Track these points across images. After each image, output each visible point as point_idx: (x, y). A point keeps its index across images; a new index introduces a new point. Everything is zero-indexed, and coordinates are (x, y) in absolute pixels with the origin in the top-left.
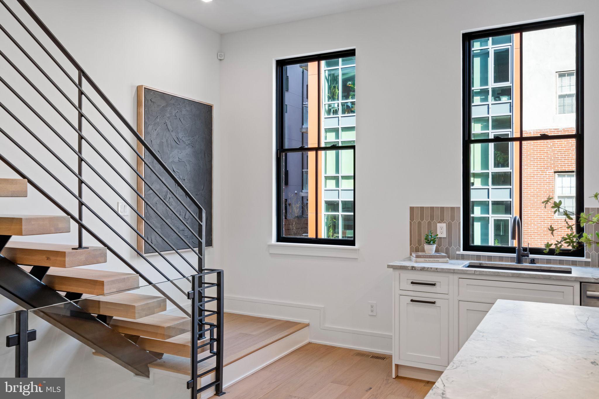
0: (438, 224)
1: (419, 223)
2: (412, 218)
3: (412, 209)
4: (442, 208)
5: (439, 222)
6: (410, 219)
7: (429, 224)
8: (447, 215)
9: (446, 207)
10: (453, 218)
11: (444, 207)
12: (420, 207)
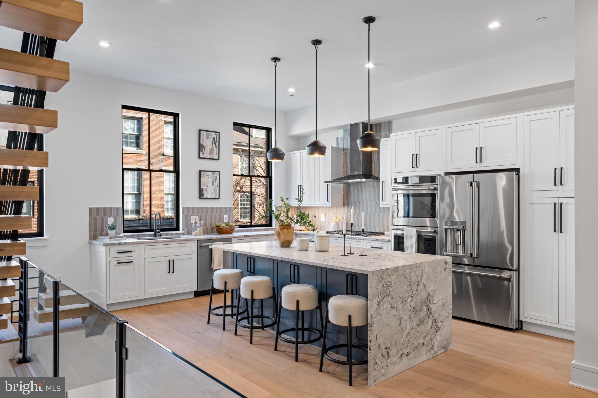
0: (108, 218)
1: (96, 218)
2: (90, 215)
3: (90, 209)
4: (111, 208)
5: (109, 217)
6: (89, 216)
7: (103, 218)
8: (114, 213)
9: (113, 208)
10: (117, 214)
11: (112, 208)
12: (96, 208)
